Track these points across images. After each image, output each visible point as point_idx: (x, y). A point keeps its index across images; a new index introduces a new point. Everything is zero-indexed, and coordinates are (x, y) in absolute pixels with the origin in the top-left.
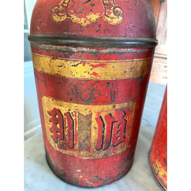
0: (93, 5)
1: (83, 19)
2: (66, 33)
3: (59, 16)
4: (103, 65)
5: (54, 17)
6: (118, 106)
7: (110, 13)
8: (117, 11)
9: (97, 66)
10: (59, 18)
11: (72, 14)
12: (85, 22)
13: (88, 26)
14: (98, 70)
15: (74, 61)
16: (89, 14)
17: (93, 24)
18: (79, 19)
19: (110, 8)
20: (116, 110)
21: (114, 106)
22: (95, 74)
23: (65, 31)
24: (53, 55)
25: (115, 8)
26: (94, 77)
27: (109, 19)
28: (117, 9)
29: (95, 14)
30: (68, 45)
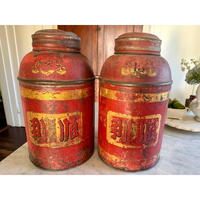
0: (51, 66)
1: (46, 72)
2: (39, 79)
3: (35, 70)
4: (59, 93)
5: (32, 71)
6: (70, 114)
7: (59, 69)
8: (63, 68)
9: (56, 94)
10: (35, 71)
11: (41, 70)
12: (48, 74)
13: (49, 76)
14: (56, 96)
15: (43, 92)
16: (49, 70)
17: (51, 75)
18: (45, 73)
19: (59, 67)
20: (70, 117)
21: (68, 115)
22: (55, 97)
23: (38, 78)
24: (32, 89)
25: (62, 67)
26: (55, 99)
27: (59, 72)
28: (63, 67)
29: (52, 70)
30: (40, 84)
